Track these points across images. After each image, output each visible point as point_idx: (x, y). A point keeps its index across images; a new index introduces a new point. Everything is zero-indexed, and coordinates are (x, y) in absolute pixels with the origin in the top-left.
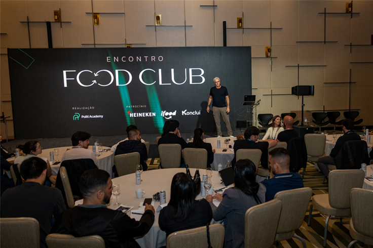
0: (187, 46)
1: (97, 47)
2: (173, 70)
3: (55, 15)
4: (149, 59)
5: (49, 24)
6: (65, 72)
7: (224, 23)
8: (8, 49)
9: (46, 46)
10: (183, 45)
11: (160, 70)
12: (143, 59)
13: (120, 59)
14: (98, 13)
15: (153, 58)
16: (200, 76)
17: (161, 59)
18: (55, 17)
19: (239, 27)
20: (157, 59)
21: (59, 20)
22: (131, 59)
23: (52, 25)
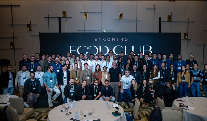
0: (138, 32)
1: (86, 32)
2: (133, 46)
3: (63, 13)
4: (119, 39)
5: (60, 18)
6: (70, 47)
7: (160, 18)
8: (40, 33)
9: (58, 31)
10: (135, 32)
11: (126, 46)
12: (116, 39)
13: (102, 39)
14: (87, 12)
15: (122, 39)
16: (149, 50)
17: (126, 39)
18: (63, 15)
19: (169, 21)
20: (124, 40)
21: (65, 16)
22: (109, 39)
23: (61, 19)
